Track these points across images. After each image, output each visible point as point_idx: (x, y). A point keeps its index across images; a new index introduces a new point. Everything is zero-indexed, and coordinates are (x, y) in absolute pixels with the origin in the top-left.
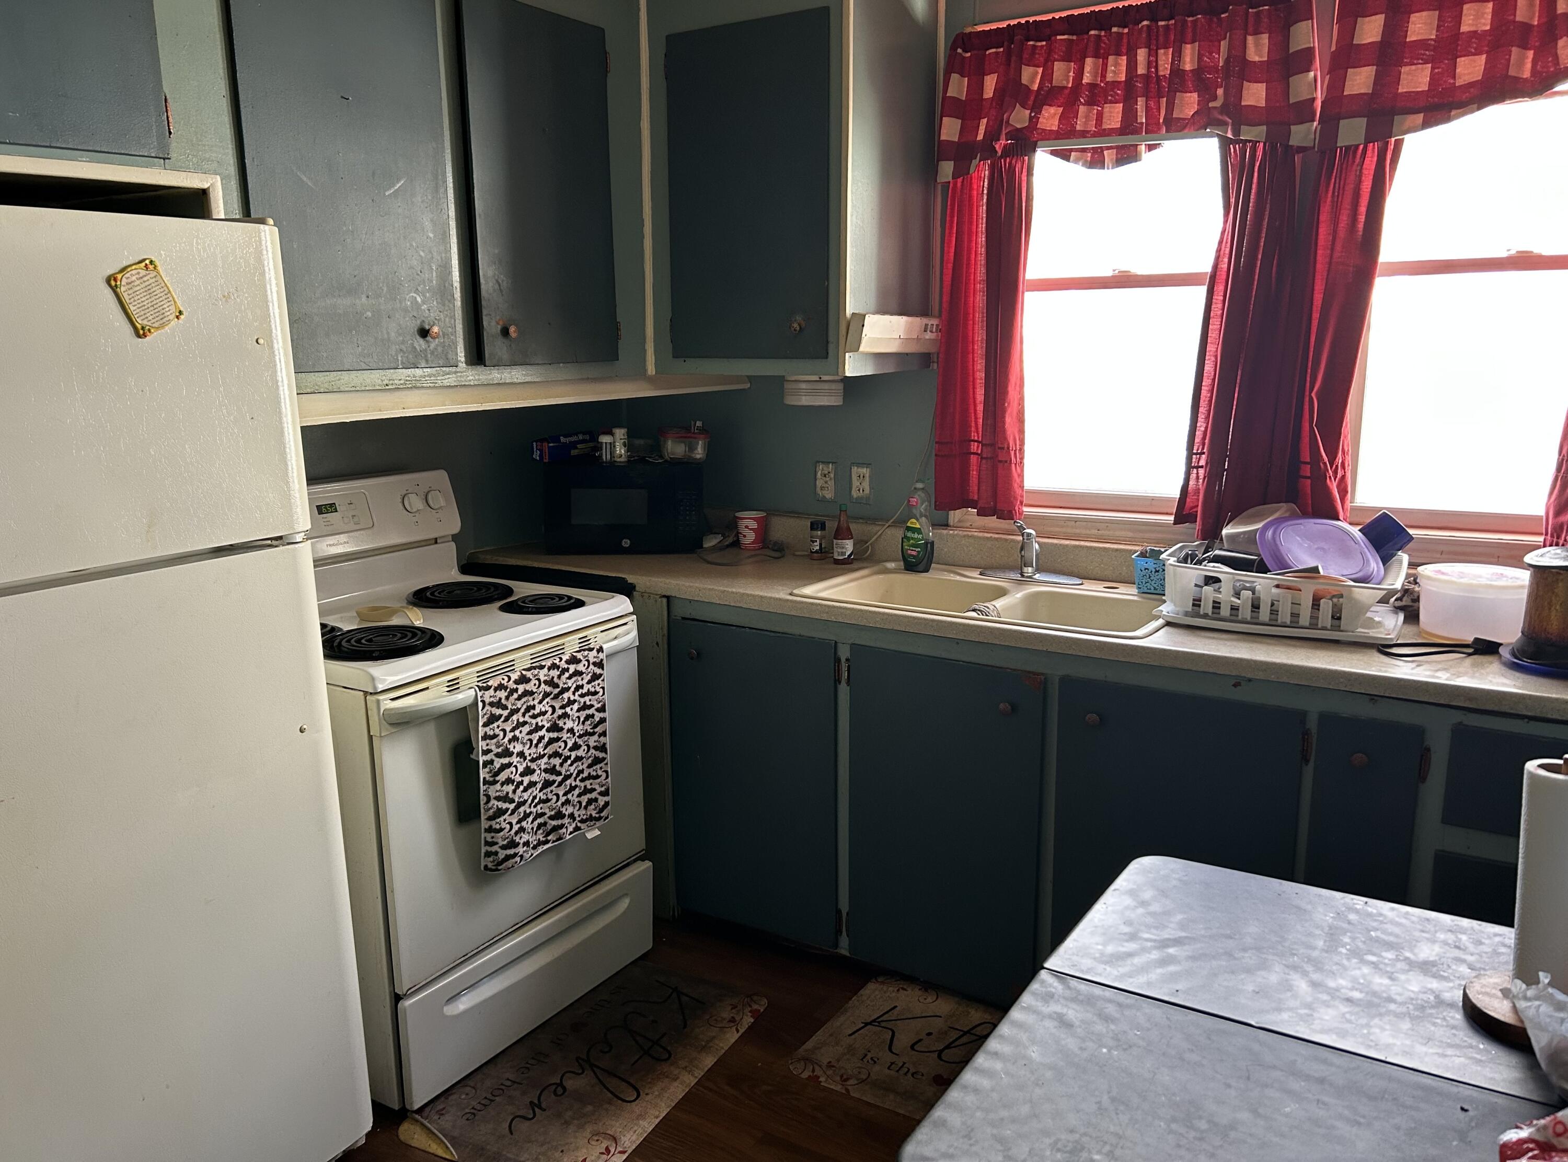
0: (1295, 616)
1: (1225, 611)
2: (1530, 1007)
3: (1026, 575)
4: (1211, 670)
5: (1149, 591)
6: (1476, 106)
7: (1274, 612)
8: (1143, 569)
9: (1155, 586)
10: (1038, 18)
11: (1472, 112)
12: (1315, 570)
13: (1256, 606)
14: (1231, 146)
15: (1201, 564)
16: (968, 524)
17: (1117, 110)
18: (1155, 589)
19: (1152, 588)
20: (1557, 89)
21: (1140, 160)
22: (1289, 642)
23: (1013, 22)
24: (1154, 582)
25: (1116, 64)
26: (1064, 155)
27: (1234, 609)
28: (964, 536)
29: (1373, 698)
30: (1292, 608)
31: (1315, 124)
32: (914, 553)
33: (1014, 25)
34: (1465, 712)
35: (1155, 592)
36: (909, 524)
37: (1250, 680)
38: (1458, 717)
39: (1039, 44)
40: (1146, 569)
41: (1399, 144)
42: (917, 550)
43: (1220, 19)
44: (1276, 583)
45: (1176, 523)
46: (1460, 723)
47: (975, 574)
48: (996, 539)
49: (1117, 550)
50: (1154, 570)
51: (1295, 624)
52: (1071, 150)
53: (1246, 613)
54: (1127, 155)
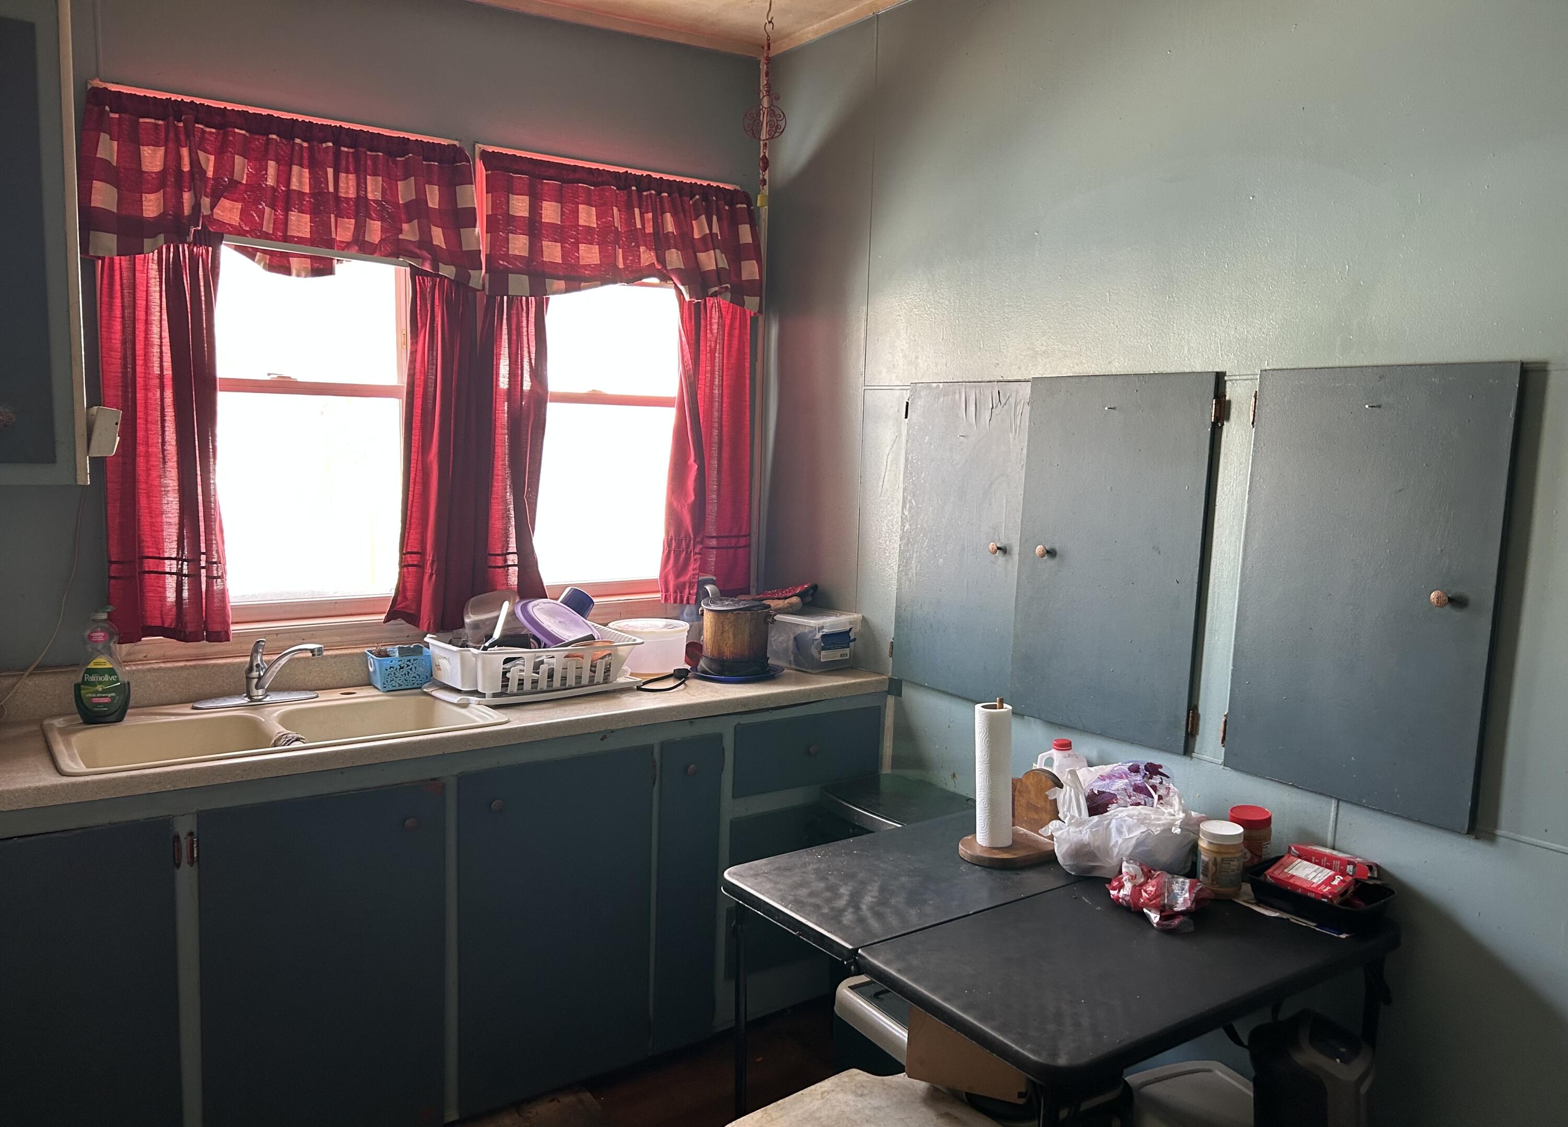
0: (579, 678)
1: (527, 686)
2: (1063, 833)
3: (255, 698)
4: (586, 732)
5: (395, 688)
6: (599, 283)
7: (564, 678)
8: (388, 668)
9: (400, 682)
10: (207, 102)
11: (596, 286)
12: (591, 637)
13: (551, 676)
14: (417, 277)
15: (486, 650)
16: (141, 656)
17: (304, 220)
18: (400, 685)
19: (397, 685)
20: (645, 280)
21: (334, 274)
22: (586, 698)
23: (187, 99)
24: (398, 679)
25: (301, 176)
26: (250, 253)
27: (535, 682)
28: (149, 670)
29: (691, 721)
30: (576, 671)
31: (484, 271)
32: (106, 700)
33: (176, 101)
34: (740, 716)
35: (401, 688)
36: (91, 666)
37: (613, 731)
38: (736, 720)
39: (208, 130)
40: (391, 668)
41: (548, 299)
42: (109, 695)
43: (395, 162)
44: (567, 653)
45: (387, 620)
46: (739, 724)
47: (187, 709)
48: (194, 666)
49: (336, 656)
50: (399, 667)
51: (579, 685)
52: (257, 250)
53: (543, 684)
54: (322, 268)
